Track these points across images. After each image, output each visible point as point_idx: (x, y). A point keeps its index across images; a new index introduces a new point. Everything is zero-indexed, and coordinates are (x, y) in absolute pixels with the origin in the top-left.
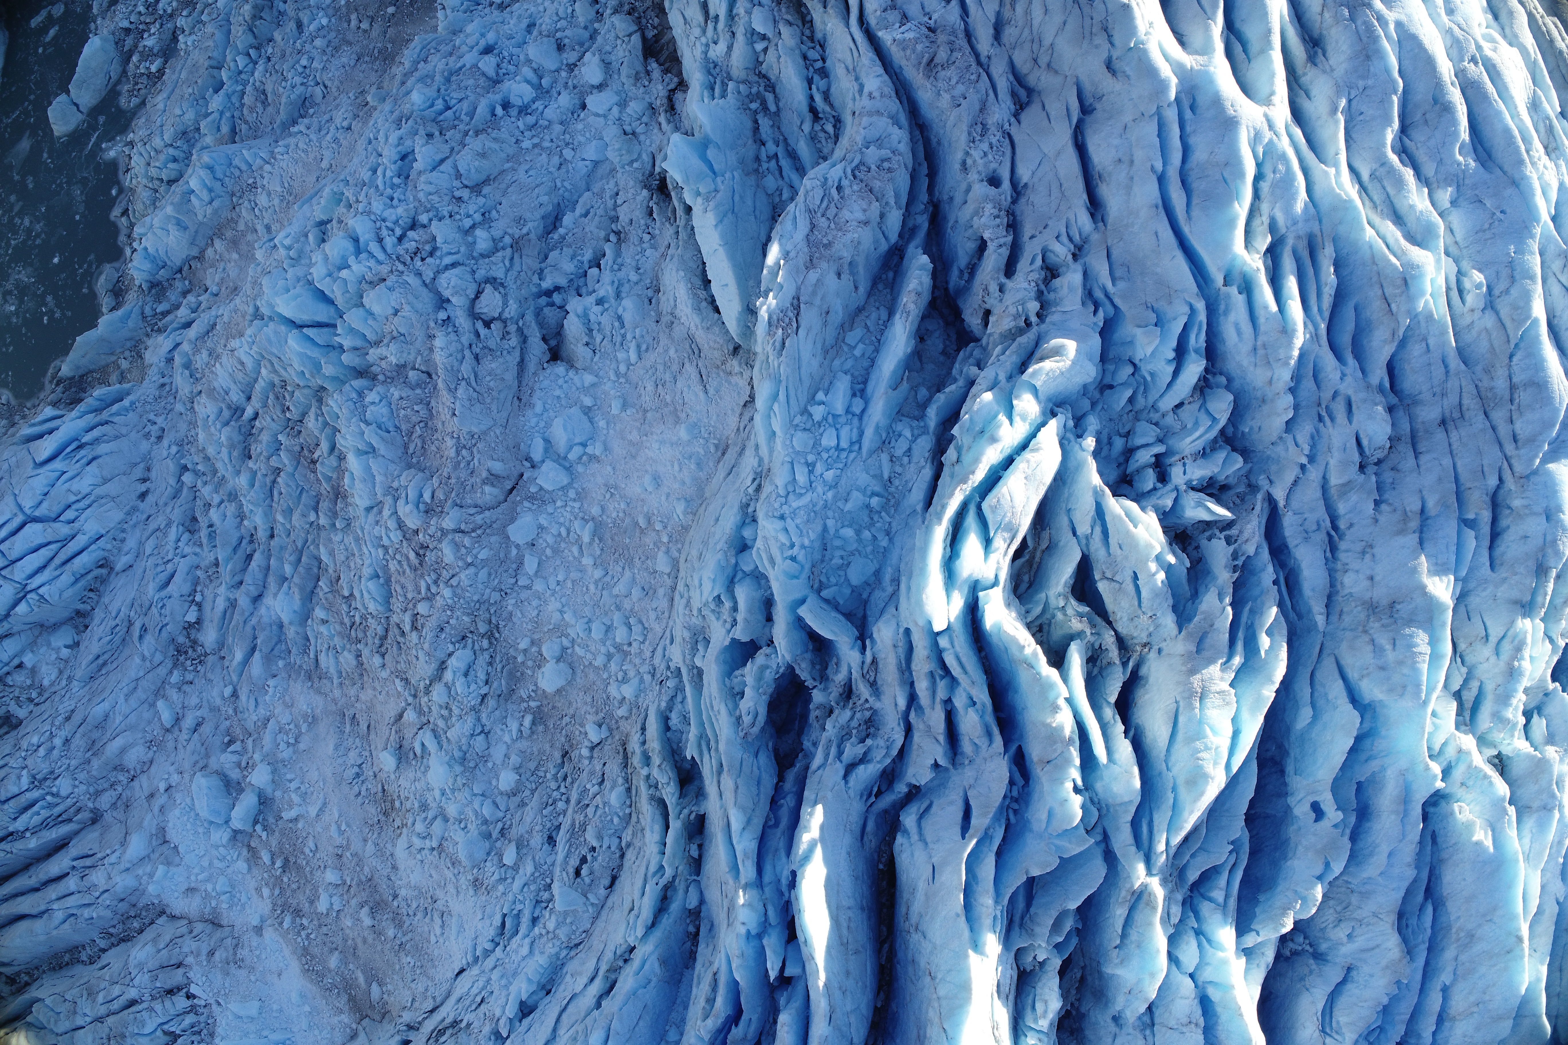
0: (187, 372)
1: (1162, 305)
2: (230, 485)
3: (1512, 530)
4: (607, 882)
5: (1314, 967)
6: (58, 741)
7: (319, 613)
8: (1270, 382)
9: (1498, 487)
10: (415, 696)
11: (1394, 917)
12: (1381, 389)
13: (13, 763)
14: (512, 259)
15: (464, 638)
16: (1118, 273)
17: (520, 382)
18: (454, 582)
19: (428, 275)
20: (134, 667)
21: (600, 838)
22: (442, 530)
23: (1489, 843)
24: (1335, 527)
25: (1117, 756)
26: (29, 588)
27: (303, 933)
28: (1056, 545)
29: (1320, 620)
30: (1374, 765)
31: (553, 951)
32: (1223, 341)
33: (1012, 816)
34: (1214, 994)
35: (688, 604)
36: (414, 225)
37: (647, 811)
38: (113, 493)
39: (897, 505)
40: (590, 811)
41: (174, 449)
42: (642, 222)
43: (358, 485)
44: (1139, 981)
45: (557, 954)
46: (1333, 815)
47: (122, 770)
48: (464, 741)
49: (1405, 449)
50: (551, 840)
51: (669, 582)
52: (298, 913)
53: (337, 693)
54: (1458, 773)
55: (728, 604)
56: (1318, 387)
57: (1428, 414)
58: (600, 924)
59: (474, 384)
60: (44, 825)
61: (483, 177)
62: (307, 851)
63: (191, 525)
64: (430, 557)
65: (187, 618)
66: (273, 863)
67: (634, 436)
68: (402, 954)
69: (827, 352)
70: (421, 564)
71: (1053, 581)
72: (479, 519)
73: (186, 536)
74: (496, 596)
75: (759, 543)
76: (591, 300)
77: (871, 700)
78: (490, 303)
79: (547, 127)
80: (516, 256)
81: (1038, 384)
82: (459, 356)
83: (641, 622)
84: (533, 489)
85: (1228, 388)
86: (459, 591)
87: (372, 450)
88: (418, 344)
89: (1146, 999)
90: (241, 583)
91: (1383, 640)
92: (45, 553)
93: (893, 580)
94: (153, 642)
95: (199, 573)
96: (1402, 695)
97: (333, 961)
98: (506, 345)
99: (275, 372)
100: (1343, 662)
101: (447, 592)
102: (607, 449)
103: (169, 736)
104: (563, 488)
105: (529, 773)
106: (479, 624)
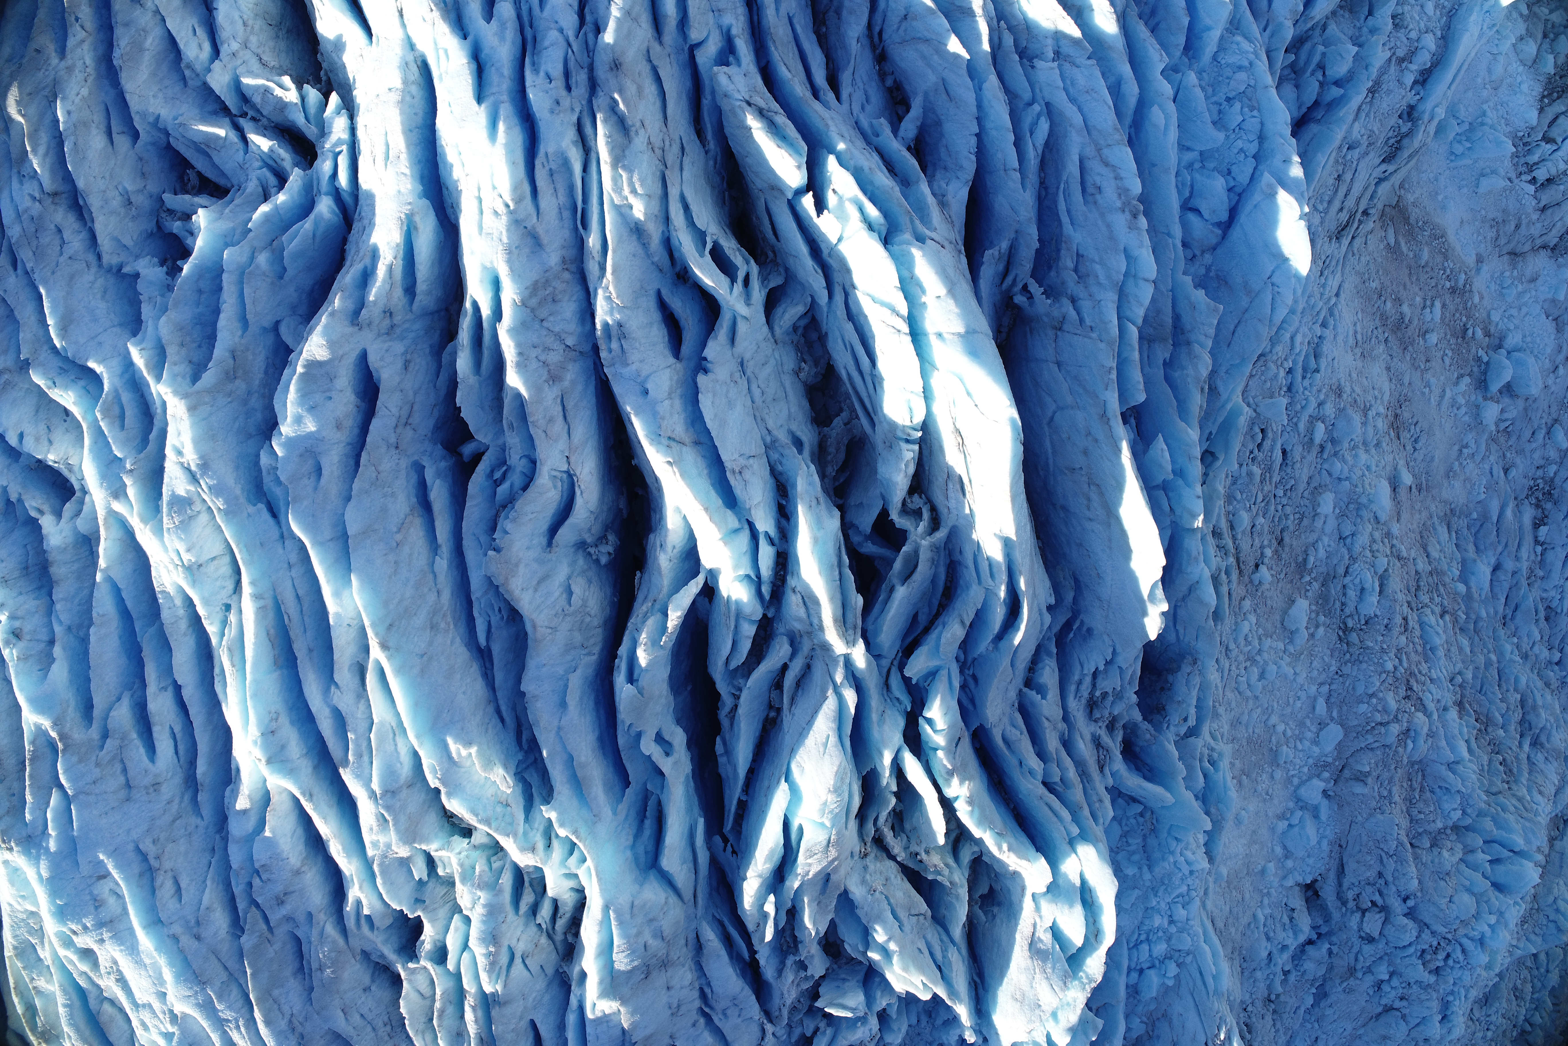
2: (1528, 667)
14: (1356, 961)
15: (1367, 623)
17: (1342, 860)
18: (1384, 676)
19: (1426, 935)
21: (1250, 474)
22: (1398, 721)
23: (455, 748)
24: (708, 1017)
27: (1448, 273)
34: (729, 518)
40: (1260, 498)
43: (1456, 731)
48: (1359, 527)
50: (1286, 455)
52: (1453, 290)
53: (1433, 508)
59: (1383, 855)
61: (1382, 1019)
62: (1450, 354)
64: (1403, 691)
65: (1545, 527)
66: (1473, 330)
67: (1254, 850)
68: (1379, 288)
69: (1165, 1015)
70: (1408, 681)
72: (1370, 739)
74: (1347, 670)
76: (1294, 946)
77: (1097, 731)
78: (1373, 922)
80: (1352, 964)
82: (1396, 875)
84: (1326, 775)
86: (1379, 669)
88: (1428, 874)
91: (654, 945)
95: (1541, 573)
96: (632, 906)
97: (1426, 255)
98: (1357, 891)
100: (679, 904)
101: (1388, 666)
102: (1272, 830)
103: (1555, 416)
104: (1302, 783)
105: (1307, 514)
106: (1357, 641)
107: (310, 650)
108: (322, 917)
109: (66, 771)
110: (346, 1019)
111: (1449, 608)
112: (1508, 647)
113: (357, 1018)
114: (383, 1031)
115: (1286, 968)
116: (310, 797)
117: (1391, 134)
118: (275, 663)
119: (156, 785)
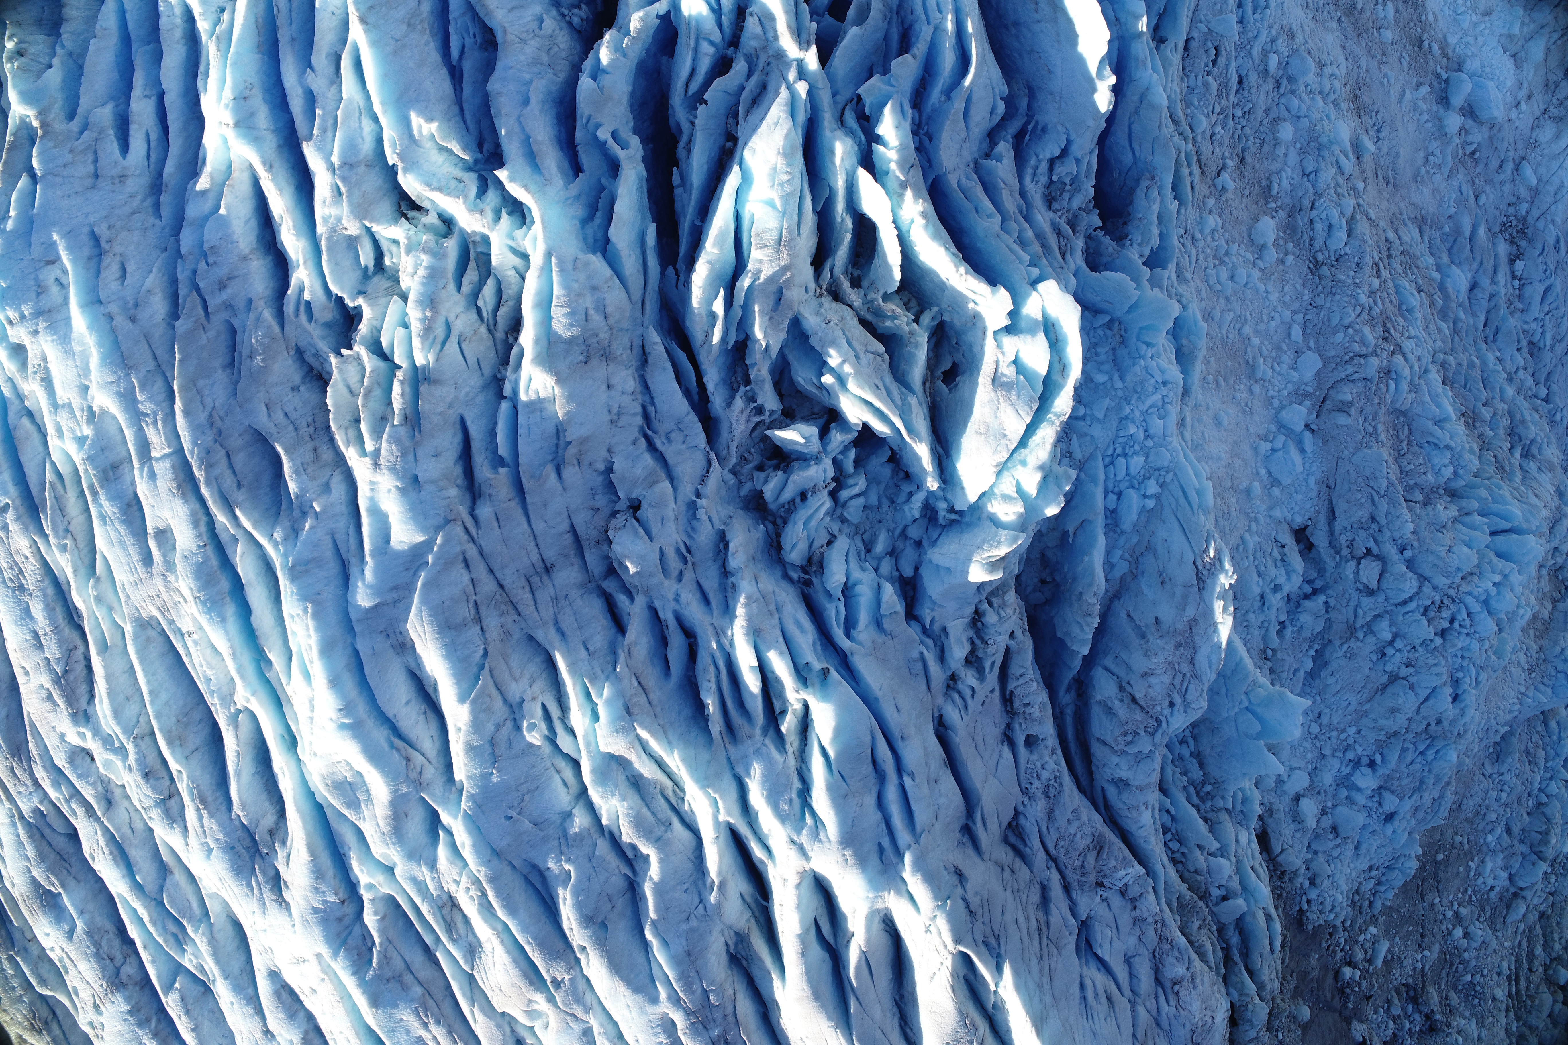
3: (450, 463)
4: (1194, 44)
9: (474, 504)
10: (1360, 205)
14: (1356, 617)
15: (1339, 260)
17: (1331, 503)
18: (1359, 309)
19: (1427, 589)
21: (1206, 85)
22: (1376, 356)
23: (416, 121)
24: (649, 439)
36: (1443, 633)
40: (1218, 109)
48: (1322, 166)
49: (588, 533)
50: (1241, 78)
53: (1403, 206)
56: (699, 583)
57: (568, 576)
59: (1374, 493)
61: (1389, 690)
62: (1407, 58)
64: (1380, 330)
65: (1521, 264)
66: (1429, 44)
69: (1148, 548)
70: (1385, 324)
72: (1350, 369)
73: (1535, 339)
74: (1320, 301)
76: (1286, 589)
77: (1055, 218)
78: (1370, 572)
79: (1335, 750)
80: (1352, 621)
82: (1389, 518)
84: (1308, 403)
85: (790, 569)
86: (1352, 302)
87: (1438, 424)
88: (1423, 525)
91: (596, 319)
94: (1547, 239)
95: (1520, 306)
96: (574, 261)
98: (1349, 535)
100: (625, 295)
101: (1361, 300)
102: (1255, 449)
103: (1522, 154)
104: (1283, 408)
105: (1268, 140)
106: (1328, 274)
107: (293, 39)
108: (262, 303)
109: (40, 154)
110: (269, 415)
111: (1425, 288)
112: (1491, 357)
113: (280, 415)
114: (305, 431)
115: (1283, 618)
116: (270, 168)
118: (259, 47)
119: (123, 177)
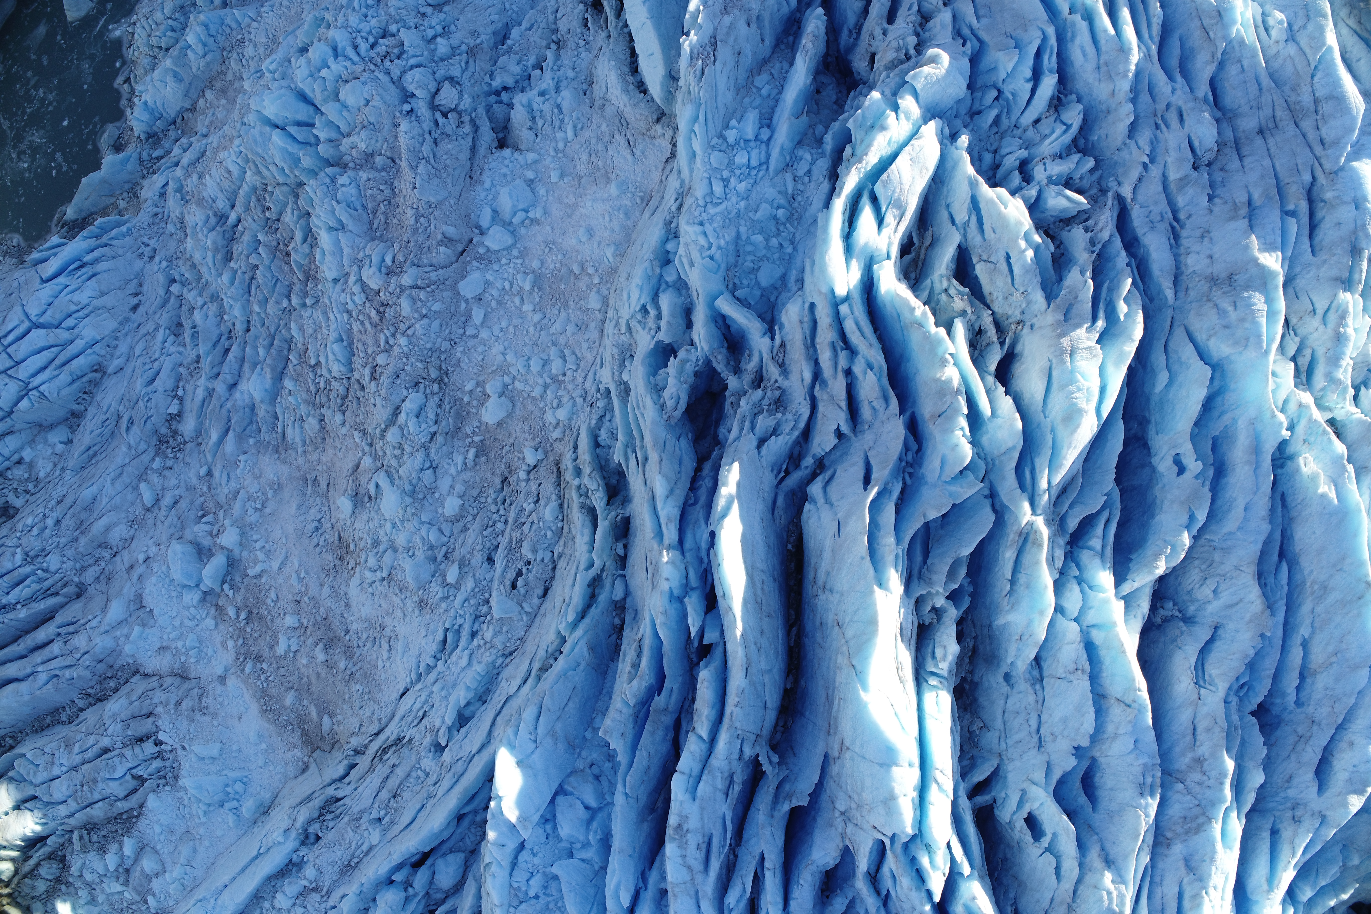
0: (179, 195)
1: (1019, 33)
2: (212, 289)
3: (1327, 219)
4: (540, 591)
5: (1184, 628)
6: (50, 522)
7: (288, 383)
8: (1113, 94)
9: (1312, 185)
10: (371, 445)
11: (1253, 569)
12: (1206, 100)
13: (9, 542)
14: (467, 63)
15: (417, 384)
16: (981, 12)
17: (472, 164)
18: (410, 332)
19: (396, 73)
20: (120, 454)
21: (535, 551)
22: (401, 286)
23: (1333, 495)
24: (1176, 219)
25: (999, 412)
26: (31, 386)
27: (263, 677)
28: (938, 239)
29: (1169, 294)
30: (1226, 419)
31: (490, 659)
32: (1072, 64)
33: (907, 478)
34: (1097, 637)
35: (617, 325)
36: (384, 35)
37: (577, 517)
38: (109, 305)
39: (800, 217)
40: (526, 528)
41: (164, 264)
42: (579, 31)
43: (328, 258)
44: (1030, 623)
45: (494, 662)
46: (1194, 466)
47: (106, 547)
48: (414, 475)
49: (1230, 152)
50: (490, 560)
51: (599, 316)
52: (258, 659)
53: (301, 460)
54: (1300, 429)
55: (653, 312)
56: (1154, 101)
57: (1248, 123)
58: (534, 630)
59: (432, 161)
60: (32, 599)
62: (269, 601)
63: (177, 328)
64: (389, 312)
65: (170, 411)
66: (238, 617)
67: (571, 199)
68: (352, 683)
69: (738, 90)
70: (381, 320)
71: (937, 265)
72: (433, 276)
73: (172, 338)
74: (446, 345)
75: (681, 251)
76: (534, 93)
77: (780, 379)
78: (448, 96)
80: (471, 60)
81: (919, 87)
82: (421, 139)
83: (574, 353)
84: (481, 250)
85: (1079, 101)
86: (414, 340)
87: (342, 227)
88: (385, 132)
89: (1036, 643)
90: (219, 374)
91: (1226, 305)
92: (47, 355)
93: (797, 281)
94: (138, 432)
95: (182, 370)
96: (1246, 346)
97: (289, 699)
98: (460, 131)
99: (259, 173)
100: (1192, 329)
101: (403, 341)
102: (546, 212)
103: (149, 515)
104: (508, 249)
105: (472, 500)
106: (431, 370)
111: (308, 370)
117: (331, 824)
